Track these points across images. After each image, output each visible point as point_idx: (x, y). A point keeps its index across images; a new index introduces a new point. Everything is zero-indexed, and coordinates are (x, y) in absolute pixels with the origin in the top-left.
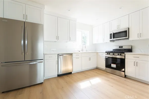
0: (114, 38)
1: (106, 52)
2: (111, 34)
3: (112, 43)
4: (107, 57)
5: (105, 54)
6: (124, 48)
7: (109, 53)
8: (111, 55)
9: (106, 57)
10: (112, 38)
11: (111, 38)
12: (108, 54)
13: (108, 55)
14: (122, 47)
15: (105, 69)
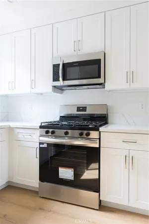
0: (64, 79)
1: (41, 127)
2: (56, 67)
3: (58, 96)
4: (45, 145)
5: (38, 132)
6: (88, 112)
7: (51, 130)
8: (56, 137)
9: (43, 143)
10: (61, 79)
11: (56, 78)
12: (47, 132)
13: (48, 137)
14: (84, 109)
15: (37, 186)
